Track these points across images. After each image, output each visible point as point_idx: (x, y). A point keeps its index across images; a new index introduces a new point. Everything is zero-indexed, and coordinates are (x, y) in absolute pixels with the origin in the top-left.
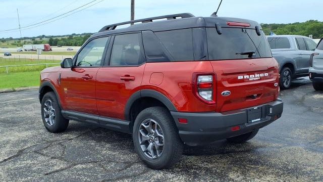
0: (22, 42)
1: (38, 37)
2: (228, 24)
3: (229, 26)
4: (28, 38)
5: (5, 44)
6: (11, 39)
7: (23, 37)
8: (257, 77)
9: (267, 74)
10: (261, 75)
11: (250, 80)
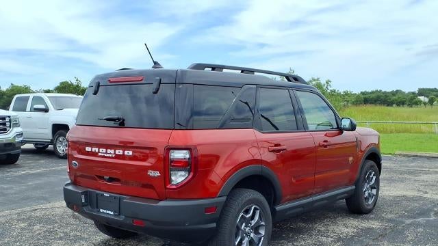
8: (110, 153)
9: (131, 153)
10: (117, 152)
11: (99, 154)
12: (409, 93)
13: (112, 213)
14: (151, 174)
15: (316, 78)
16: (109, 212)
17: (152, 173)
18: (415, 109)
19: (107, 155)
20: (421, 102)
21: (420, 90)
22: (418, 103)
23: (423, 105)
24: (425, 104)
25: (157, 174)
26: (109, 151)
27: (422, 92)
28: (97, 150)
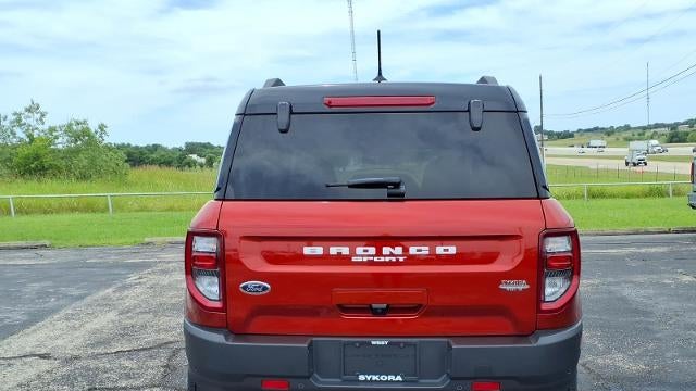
0: (649, 133)
1: (686, 123)
2: (329, 105)
3: (328, 110)
4: (663, 126)
5: (612, 138)
6: (627, 128)
7: (652, 123)
8: (392, 255)
9: (452, 250)
10: (413, 250)
11: (354, 259)
12: (173, 149)
13: (399, 378)
14: (508, 288)
15: (81, 119)
16: (391, 378)
17: (510, 286)
18: (187, 172)
19: (382, 259)
20: (195, 162)
21: (187, 145)
22: (191, 164)
23: (198, 167)
24: (202, 166)
25: (523, 286)
26: (386, 250)
27: (192, 148)
28: (345, 251)
